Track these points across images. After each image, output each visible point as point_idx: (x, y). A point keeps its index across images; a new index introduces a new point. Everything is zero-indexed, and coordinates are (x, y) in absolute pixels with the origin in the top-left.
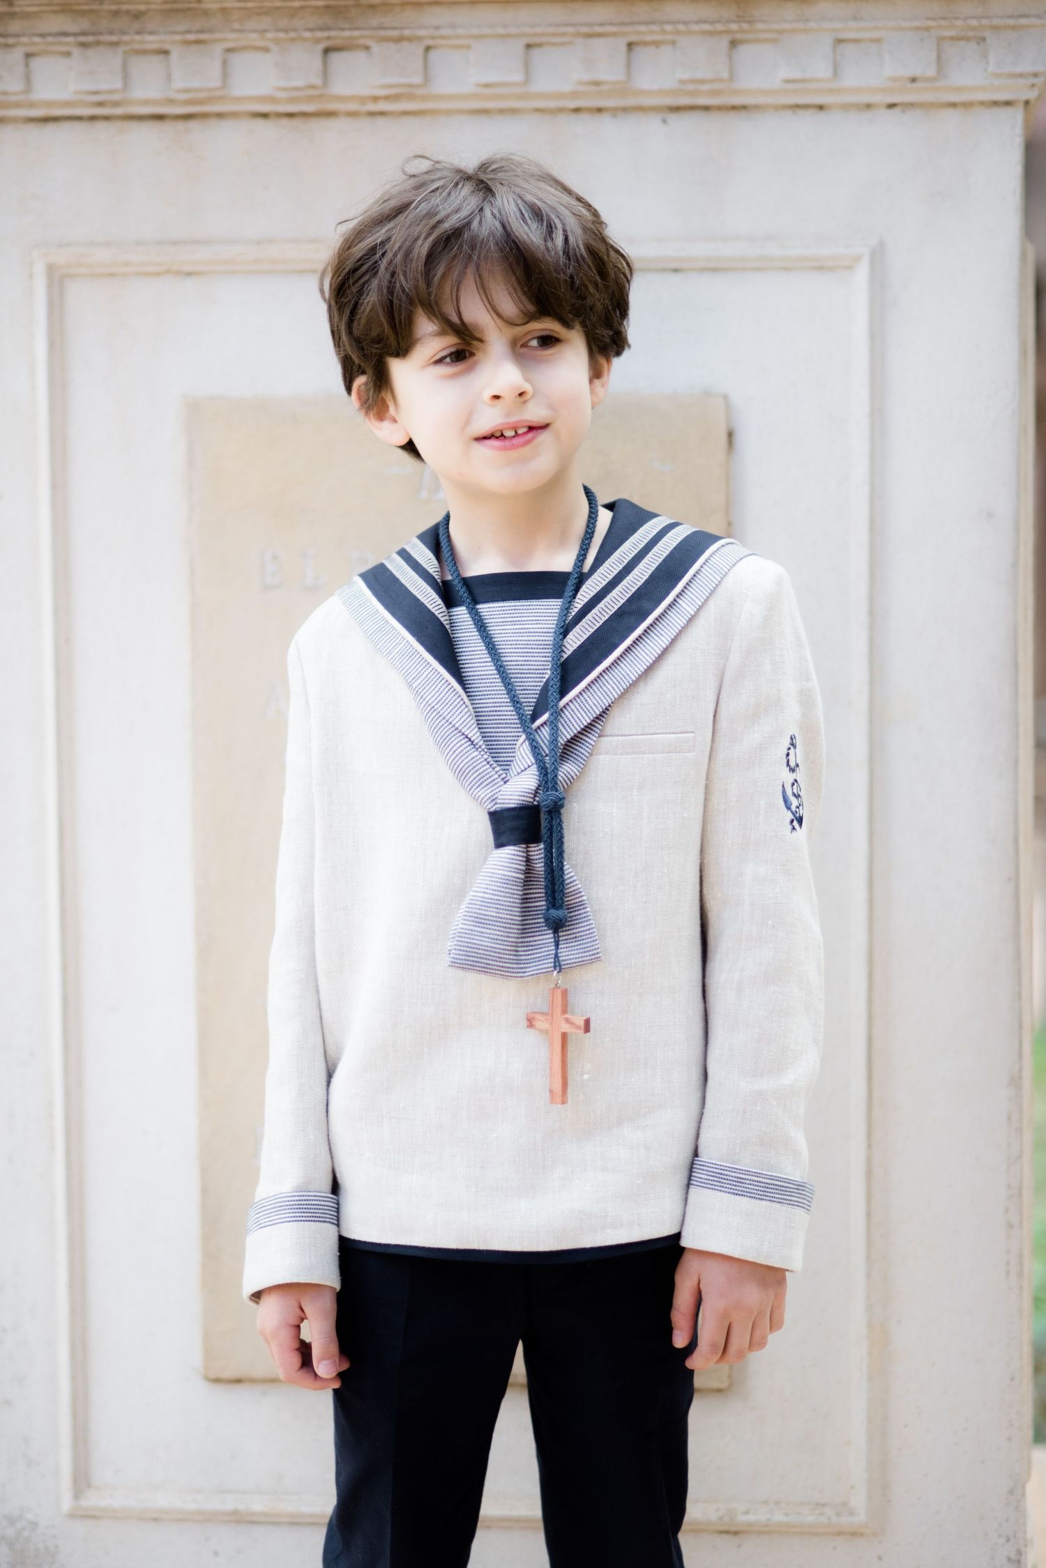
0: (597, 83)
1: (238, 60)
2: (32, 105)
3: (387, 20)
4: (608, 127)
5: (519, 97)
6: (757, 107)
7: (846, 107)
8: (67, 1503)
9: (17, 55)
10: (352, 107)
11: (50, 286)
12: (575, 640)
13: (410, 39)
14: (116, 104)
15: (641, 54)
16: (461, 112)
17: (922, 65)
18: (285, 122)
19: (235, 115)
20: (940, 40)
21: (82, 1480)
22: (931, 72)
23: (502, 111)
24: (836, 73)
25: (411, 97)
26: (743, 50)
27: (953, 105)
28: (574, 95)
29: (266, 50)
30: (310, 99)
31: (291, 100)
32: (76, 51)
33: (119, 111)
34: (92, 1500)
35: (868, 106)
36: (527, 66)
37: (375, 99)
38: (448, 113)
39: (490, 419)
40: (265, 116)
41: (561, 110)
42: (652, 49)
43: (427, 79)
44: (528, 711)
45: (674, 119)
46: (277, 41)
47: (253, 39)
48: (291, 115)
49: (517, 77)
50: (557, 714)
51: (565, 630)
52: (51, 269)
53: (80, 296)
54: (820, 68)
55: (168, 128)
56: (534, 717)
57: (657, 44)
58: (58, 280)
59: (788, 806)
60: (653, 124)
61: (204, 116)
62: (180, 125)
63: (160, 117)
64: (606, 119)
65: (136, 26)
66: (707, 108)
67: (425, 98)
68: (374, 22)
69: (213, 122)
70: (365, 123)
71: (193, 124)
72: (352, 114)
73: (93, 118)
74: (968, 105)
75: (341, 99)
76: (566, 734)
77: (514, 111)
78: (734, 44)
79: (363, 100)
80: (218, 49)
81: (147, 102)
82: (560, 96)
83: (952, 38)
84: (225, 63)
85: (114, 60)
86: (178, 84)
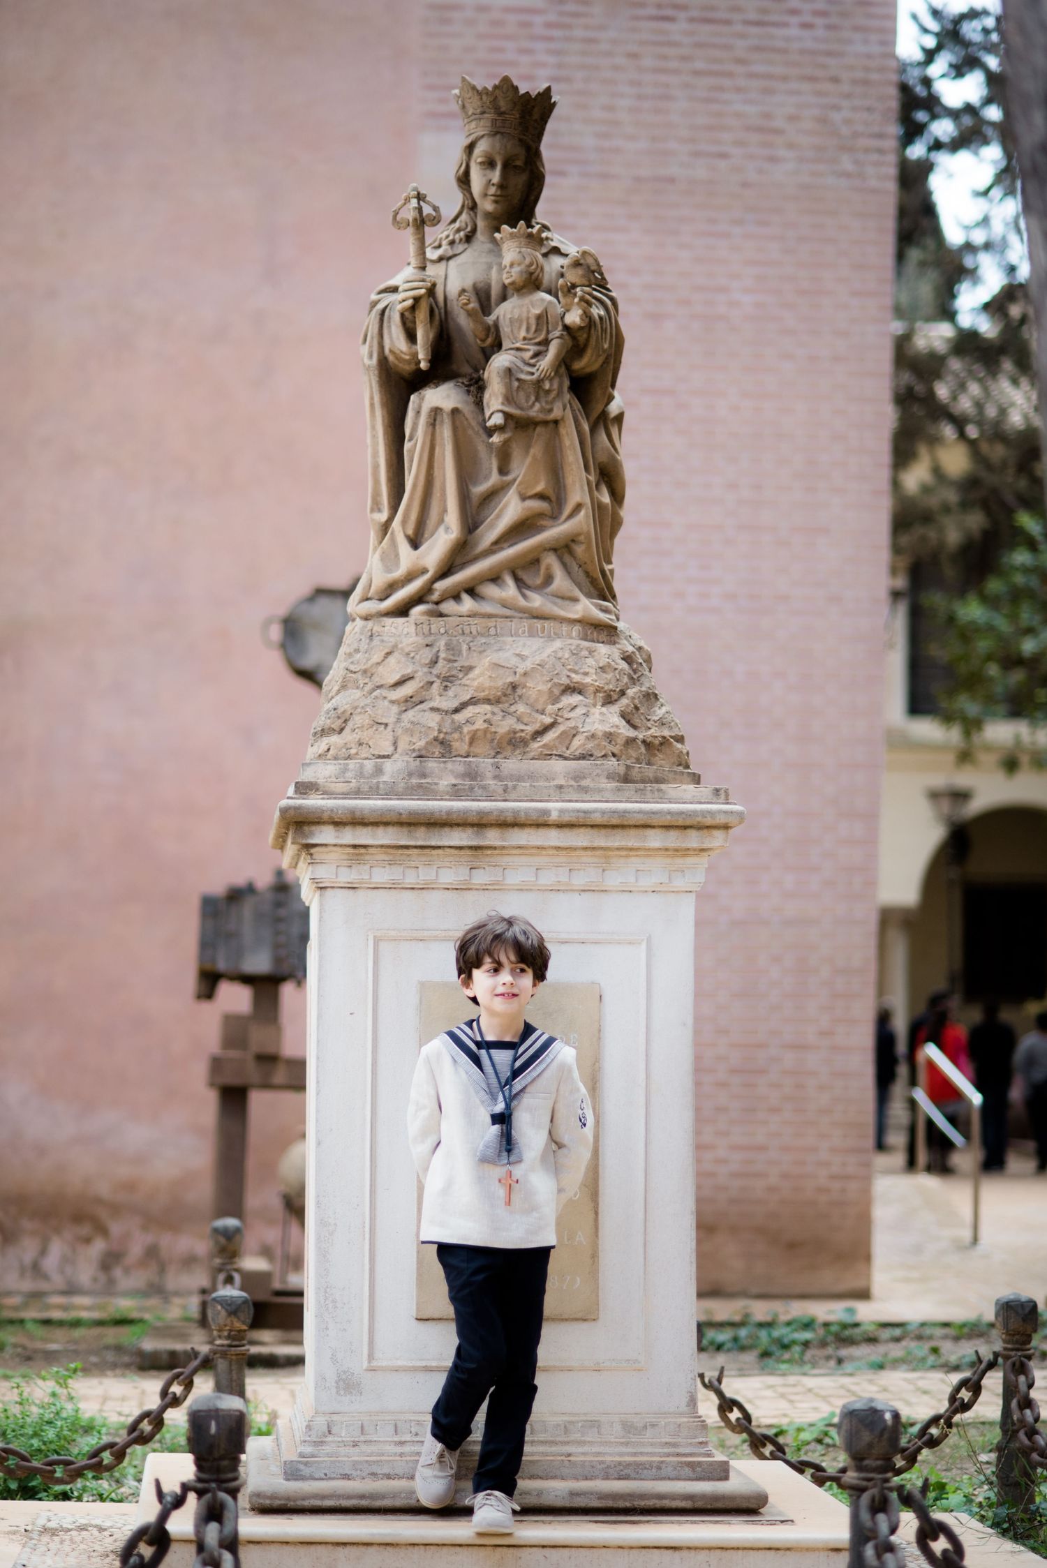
0: (559, 882)
1: (441, 871)
2: (370, 883)
3: (492, 860)
4: (561, 895)
5: (533, 885)
6: (610, 891)
7: (639, 891)
8: (365, 1365)
9: (367, 867)
10: (478, 887)
11: (374, 943)
12: (518, 1064)
13: (498, 866)
14: (399, 884)
15: (573, 873)
16: (513, 889)
17: (665, 879)
18: (455, 891)
19: (438, 888)
20: (670, 871)
21: (371, 1357)
22: (667, 881)
23: (527, 890)
24: (637, 881)
25: (498, 884)
26: (606, 872)
27: (673, 892)
28: (551, 885)
29: (451, 868)
30: (464, 884)
31: (457, 884)
32: (388, 866)
33: (400, 886)
34: (374, 1364)
35: (646, 891)
36: (537, 875)
37: (486, 884)
38: (509, 890)
39: (501, 990)
40: (448, 889)
41: (546, 890)
42: (577, 872)
43: (504, 879)
44: (503, 1084)
45: (582, 893)
46: (455, 865)
47: (448, 864)
48: (457, 889)
49: (534, 879)
50: (511, 1086)
51: (515, 1060)
52: (375, 937)
53: (383, 946)
54: (632, 880)
55: (416, 892)
56: (505, 1086)
57: (579, 870)
58: (377, 941)
59: (581, 1120)
60: (577, 895)
61: (428, 888)
62: (420, 891)
63: (413, 888)
64: (561, 893)
65: (408, 859)
66: (594, 891)
67: (502, 885)
68: (487, 860)
69: (431, 891)
70: (481, 892)
71: (423, 891)
72: (477, 889)
73: (390, 888)
74: (678, 892)
75: (474, 884)
76: (514, 1092)
77: (531, 890)
78: (604, 870)
79: (481, 885)
80: (435, 867)
81: (410, 883)
82: (547, 885)
83: (674, 871)
84: (437, 871)
85: (400, 869)
86: (421, 878)
